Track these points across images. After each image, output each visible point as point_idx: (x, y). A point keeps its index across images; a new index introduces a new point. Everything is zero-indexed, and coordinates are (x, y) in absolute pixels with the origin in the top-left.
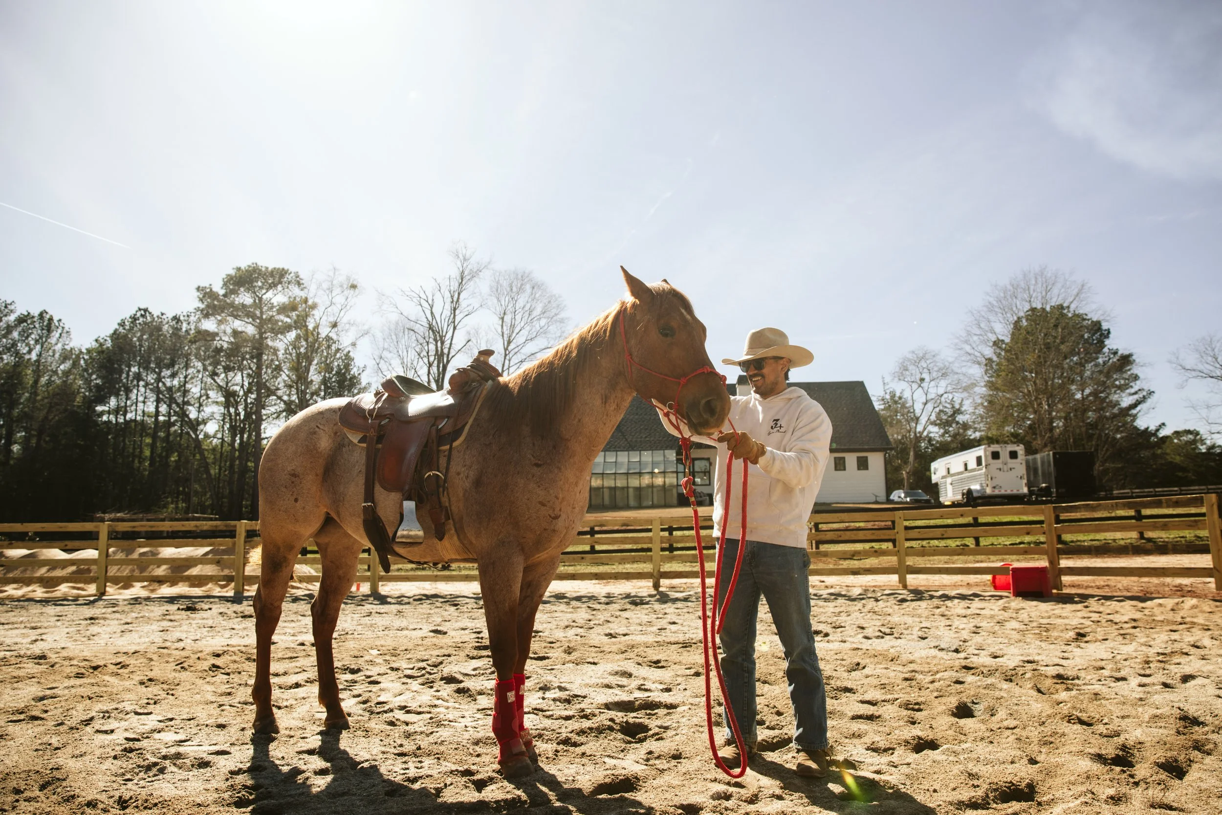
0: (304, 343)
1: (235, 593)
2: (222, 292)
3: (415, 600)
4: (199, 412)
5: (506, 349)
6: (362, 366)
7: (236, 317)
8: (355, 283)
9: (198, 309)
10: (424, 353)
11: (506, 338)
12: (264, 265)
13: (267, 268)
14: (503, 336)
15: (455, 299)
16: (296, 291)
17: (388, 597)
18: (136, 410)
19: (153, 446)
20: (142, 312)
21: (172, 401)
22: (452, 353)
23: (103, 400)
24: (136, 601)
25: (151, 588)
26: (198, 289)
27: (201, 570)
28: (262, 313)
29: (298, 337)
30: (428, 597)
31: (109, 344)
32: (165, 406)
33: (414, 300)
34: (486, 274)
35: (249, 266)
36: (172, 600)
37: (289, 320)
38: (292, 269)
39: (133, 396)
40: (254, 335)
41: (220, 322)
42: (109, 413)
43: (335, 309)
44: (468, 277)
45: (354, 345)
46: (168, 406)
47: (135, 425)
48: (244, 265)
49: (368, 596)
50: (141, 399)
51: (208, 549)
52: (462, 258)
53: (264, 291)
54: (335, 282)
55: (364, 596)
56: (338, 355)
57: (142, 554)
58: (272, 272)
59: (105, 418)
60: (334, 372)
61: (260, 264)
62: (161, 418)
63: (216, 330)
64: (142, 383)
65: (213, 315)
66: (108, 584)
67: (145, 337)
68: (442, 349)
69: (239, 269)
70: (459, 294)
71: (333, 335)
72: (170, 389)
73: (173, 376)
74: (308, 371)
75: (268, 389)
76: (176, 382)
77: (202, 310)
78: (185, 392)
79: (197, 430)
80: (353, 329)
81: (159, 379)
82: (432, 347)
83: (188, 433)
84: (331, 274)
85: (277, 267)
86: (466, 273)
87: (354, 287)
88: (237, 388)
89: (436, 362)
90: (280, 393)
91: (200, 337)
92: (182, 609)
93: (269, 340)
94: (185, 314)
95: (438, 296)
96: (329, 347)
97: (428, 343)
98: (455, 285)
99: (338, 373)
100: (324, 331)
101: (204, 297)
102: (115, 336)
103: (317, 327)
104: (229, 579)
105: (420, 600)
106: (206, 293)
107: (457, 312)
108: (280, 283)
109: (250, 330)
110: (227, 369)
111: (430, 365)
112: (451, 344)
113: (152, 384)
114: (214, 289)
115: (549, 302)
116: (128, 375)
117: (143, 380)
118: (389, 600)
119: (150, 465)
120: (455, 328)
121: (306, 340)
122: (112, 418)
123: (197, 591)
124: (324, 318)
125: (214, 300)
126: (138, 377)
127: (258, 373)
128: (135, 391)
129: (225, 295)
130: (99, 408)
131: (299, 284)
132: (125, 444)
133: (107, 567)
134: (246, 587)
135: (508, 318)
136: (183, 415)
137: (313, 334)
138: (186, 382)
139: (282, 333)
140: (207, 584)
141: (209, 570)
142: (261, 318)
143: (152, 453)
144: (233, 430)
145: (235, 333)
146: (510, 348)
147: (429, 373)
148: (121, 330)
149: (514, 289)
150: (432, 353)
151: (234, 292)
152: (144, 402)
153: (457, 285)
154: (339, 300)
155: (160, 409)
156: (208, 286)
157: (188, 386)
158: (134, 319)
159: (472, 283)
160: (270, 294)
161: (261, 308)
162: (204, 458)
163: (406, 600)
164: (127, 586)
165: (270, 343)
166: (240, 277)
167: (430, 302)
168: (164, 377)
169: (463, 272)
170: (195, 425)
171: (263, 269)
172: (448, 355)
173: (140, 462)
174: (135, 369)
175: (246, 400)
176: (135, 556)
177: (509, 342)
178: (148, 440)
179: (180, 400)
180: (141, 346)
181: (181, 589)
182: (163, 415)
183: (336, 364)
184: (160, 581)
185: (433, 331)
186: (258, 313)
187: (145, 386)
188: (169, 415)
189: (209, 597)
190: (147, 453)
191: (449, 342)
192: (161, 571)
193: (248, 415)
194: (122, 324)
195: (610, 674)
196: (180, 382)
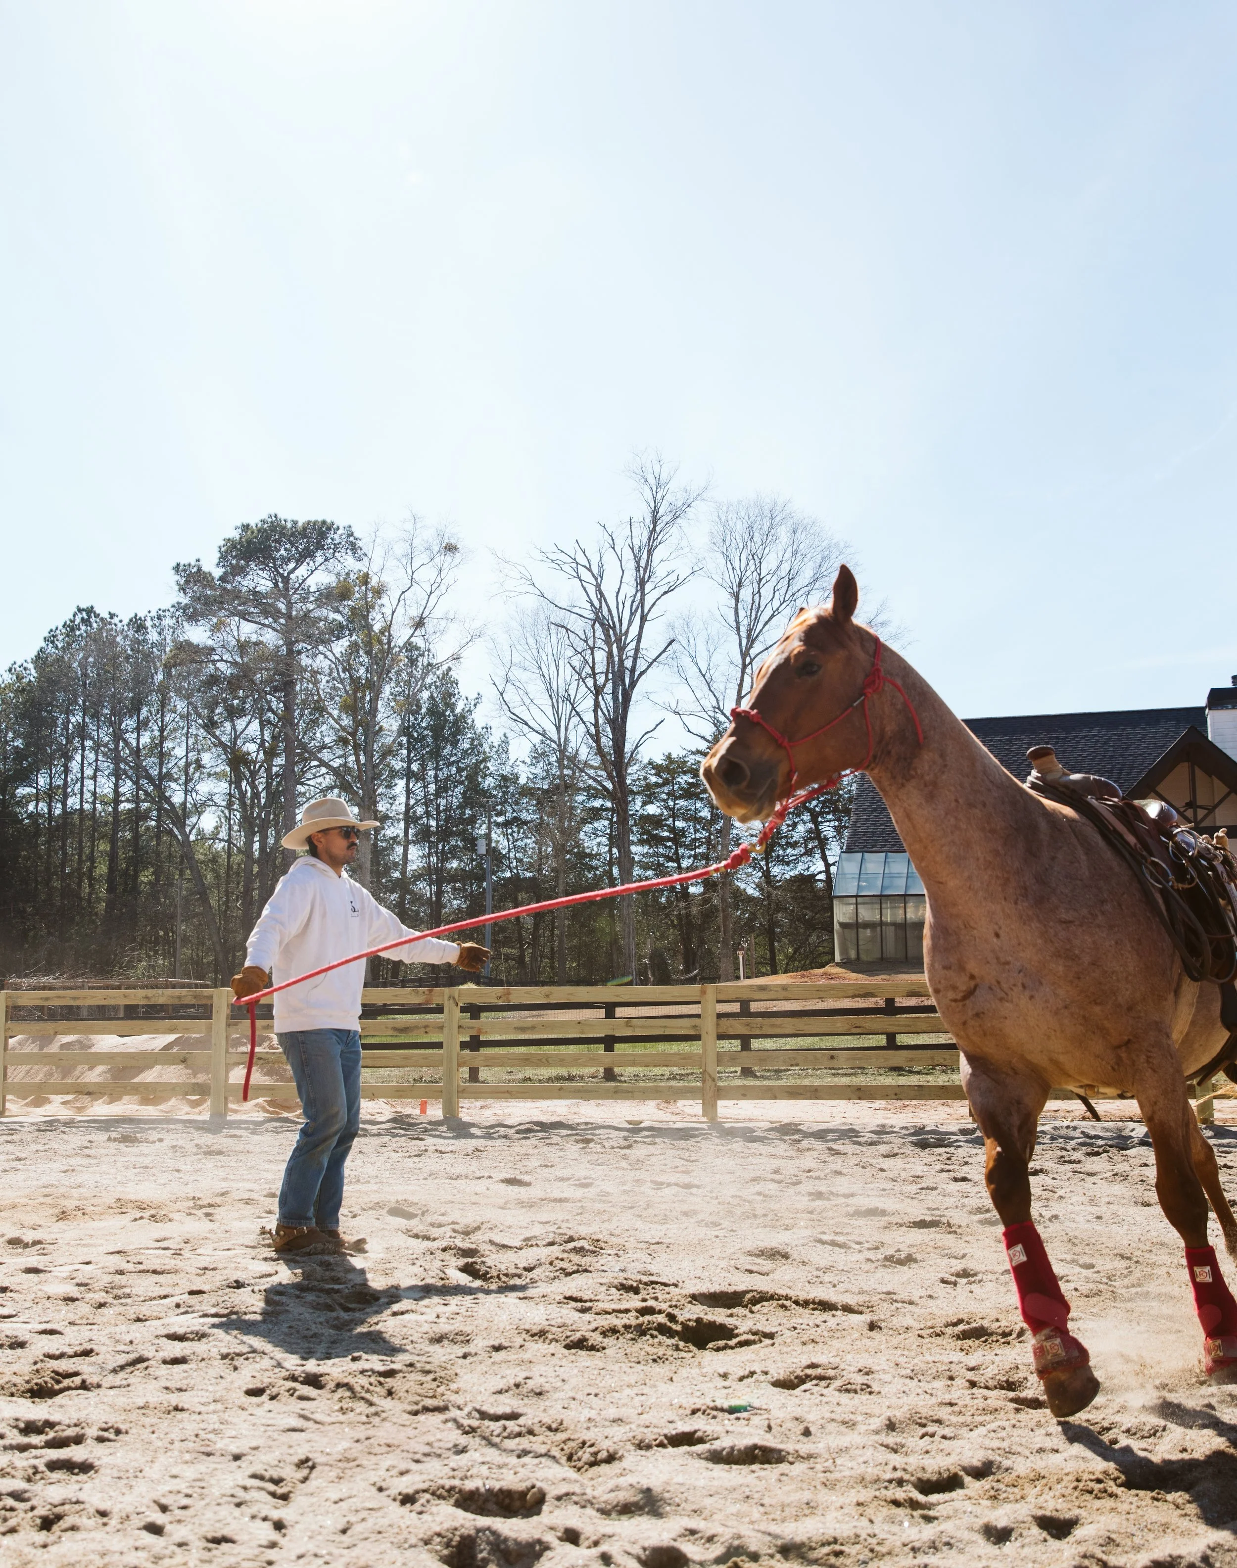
0: (365, 659)
1: (211, 1116)
2: (217, 573)
3: (518, 1132)
4: (186, 792)
5: (744, 654)
6: (472, 696)
7: (244, 616)
8: (453, 541)
9: (178, 606)
10: (588, 670)
11: (744, 633)
12: (289, 518)
13: (295, 523)
14: (738, 629)
15: (643, 563)
16: (349, 563)
17: (473, 1125)
18: (82, 793)
19: (113, 856)
20: (84, 615)
21: (139, 773)
22: (641, 665)
23: (25, 776)
24: (51, 1125)
25: (78, 1105)
26: (177, 568)
27: (160, 1075)
28: (289, 605)
29: (354, 647)
30: (544, 1127)
31: (33, 674)
32: (129, 783)
33: (566, 567)
34: (701, 512)
35: (263, 521)
36: (106, 1125)
37: (339, 617)
38: (341, 521)
39: (75, 765)
40: (278, 647)
41: (216, 628)
42: (37, 798)
43: (418, 594)
44: (666, 519)
45: (456, 658)
46: (134, 783)
47: (82, 820)
48: (254, 521)
49: (439, 1123)
50: (89, 772)
51: (171, 1037)
52: (652, 481)
53: (292, 565)
54: (416, 542)
55: (430, 1123)
56: (428, 680)
57: (63, 1046)
58: (304, 529)
59: (31, 807)
60: (424, 710)
61: (282, 516)
62: (125, 806)
63: (210, 643)
64: (88, 743)
65: (203, 615)
66: (9, 1097)
67: (91, 659)
68: (621, 661)
69: (246, 527)
70: (650, 553)
71: (418, 641)
72: (137, 752)
73: (141, 726)
74: (374, 711)
75: (304, 746)
76: (145, 739)
77: (185, 608)
78: (163, 756)
79: (184, 824)
80: (453, 627)
81: (118, 736)
82: (601, 656)
83: (170, 833)
84: (409, 526)
85: (313, 519)
86: (661, 511)
87: (451, 549)
88: (251, 747)
89: (610, 685)
90: (325, 755)
91: (183, 655)
92: (115, 1140)
93: (303, 656)
94: (154, 614)
95: (610, 559)
96: (413, 662)
97: (592, 649)
98: (641, 536)
99: (432, 712)
100: (401, 635)
101: (187, 582)
102: (40, 659)
103: (387, 628)
104: (202, 1090)
105: (529, 1131)
106: (191, 574)
107: (648, 587)
108: (320, 546)
109: (271, 638)
110: (233, 713)
111: (598, 691)
112: (637, 650)
113: (106, 745)
114: (205, 568)
115: (824, 559)
116: (66, 728)
117: (92, 739)
118: (474, 1130)
119: (110, 890)
120: (644, 619)
121: (368, 653)
122: (43, 807)
123: (150, 1111)
124: (400, 610)
125: (204, 587)
126: (82, 732)
127: (287, 719)
128: (78, 758)
129: (222, 579)
130: (22, 791)
131: (354, 548)
132: (65, 854)
133: (5, 1068)
134: (231, 1106)
135: (746, 594)
136: (161, 797)
137: (380, 642)
138: (163, 739)
139: (325, 642)
140: (169, 1099)
141: (172, 1074)
142: (289, 617)
143: (111, 869)
144: (248, 823)
145: (243, 647)
146: (753, 652)
147: (597, 706)
148: (50, 649)
149: (757, 538)
150: (601, 667)
151: (241, 571)
152: (94, 778)
153: (646, 535)
154: (426, 575)
155: (121, 790)
156: (193, 563)
157: (168, 744)
158: (71, 627)
159: (674, 530)
160: (302, 571)
161: (286, 596)
162: (199, 878)
163: (502, 1131)
164: (39, 1102)
165: (305, 660)
166: (249, 542)
167: (595, 570)
168: (127, 731)
169: (655, 511)
170: (180, 816)
171: (289, 525)
172: (633, 671)
173: (91, 886)
174: (76, 719)
175: (268, 770)
176: (54, 1048)
177: (751, 641)
178: (103, 846)
179: (154, 772)
180: (85, 675)
181: (127, 1107)
182: (128, 801)
183: (425, 695)
184: (91, 1092)
185: (602, 625)
186: (282, 607)
187: (96, 749)
188: (136, 800)
189: (168, 1121)
190: (102, 869)
191: (633, 645)
192: (95, 1075)
193: (273, 796)
194: (51, 639)
195: (750, 1254)
196: (153, 739)
